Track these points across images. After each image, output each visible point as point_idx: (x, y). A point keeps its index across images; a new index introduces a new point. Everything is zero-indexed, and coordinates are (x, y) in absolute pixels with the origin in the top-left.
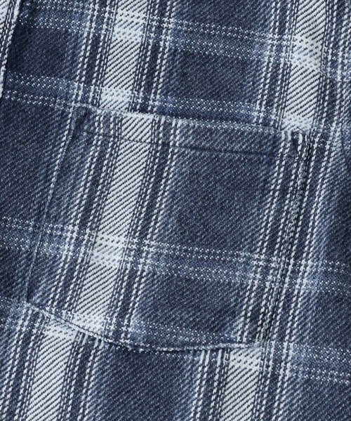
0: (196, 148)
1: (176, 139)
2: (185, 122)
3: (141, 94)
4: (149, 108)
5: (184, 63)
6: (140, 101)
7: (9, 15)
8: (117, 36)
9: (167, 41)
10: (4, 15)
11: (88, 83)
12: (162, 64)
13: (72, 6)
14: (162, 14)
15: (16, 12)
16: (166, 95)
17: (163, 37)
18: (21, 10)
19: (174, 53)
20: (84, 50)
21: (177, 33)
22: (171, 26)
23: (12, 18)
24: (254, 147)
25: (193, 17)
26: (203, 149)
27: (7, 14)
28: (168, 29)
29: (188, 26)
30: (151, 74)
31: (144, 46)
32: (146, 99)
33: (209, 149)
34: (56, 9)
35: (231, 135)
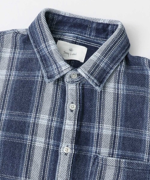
0: (128, 168)
1: (123, 165)
2: (125, 160)
3: (112, 150)
4: (114, 154)
5: (123, 140)
6: (111, 152)
7: (74, 128)
8: (104, 133)
9: (118, 134)
10: (72, 128)
11: (97, 147)
12: (117, 141)
13: (91, 125)
14: (116, 126)
15: (76, 127)
16: (119, 150)
17: (117, 133)
18: (77, 126)
19: (120, 137)
20: (95, 138)
21: (121, 131)
22: (119, 129)
23: (75, 129)
24: (145, 168)
25: (125, 126)
26: (130, 169)
27: (73, 128)
28: (118, 130)
29: (124, 129)
30: (114, 144)
31: (112, 136)
32: (113, 151)
33: (132, 169)
34: (86, 126)
35: (138, 165)
